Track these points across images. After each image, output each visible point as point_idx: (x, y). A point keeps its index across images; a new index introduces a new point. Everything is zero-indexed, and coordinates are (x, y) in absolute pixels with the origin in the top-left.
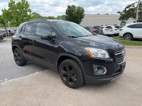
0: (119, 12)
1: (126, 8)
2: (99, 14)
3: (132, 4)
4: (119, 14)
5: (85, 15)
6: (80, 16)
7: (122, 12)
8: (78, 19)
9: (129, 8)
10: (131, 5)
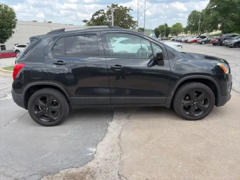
0: (85, 21)
1: (93, 16)
2: (36, 21)
3: (101, 10)
4: (85, 24)
5: (18, 22)
6: (9, 24)
7: (89, 21)
8: (4, 30)
9: (97, 16)
10: (99, 11)
